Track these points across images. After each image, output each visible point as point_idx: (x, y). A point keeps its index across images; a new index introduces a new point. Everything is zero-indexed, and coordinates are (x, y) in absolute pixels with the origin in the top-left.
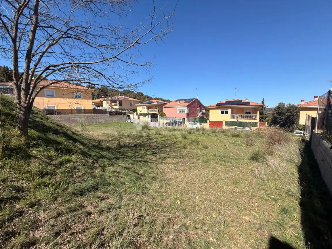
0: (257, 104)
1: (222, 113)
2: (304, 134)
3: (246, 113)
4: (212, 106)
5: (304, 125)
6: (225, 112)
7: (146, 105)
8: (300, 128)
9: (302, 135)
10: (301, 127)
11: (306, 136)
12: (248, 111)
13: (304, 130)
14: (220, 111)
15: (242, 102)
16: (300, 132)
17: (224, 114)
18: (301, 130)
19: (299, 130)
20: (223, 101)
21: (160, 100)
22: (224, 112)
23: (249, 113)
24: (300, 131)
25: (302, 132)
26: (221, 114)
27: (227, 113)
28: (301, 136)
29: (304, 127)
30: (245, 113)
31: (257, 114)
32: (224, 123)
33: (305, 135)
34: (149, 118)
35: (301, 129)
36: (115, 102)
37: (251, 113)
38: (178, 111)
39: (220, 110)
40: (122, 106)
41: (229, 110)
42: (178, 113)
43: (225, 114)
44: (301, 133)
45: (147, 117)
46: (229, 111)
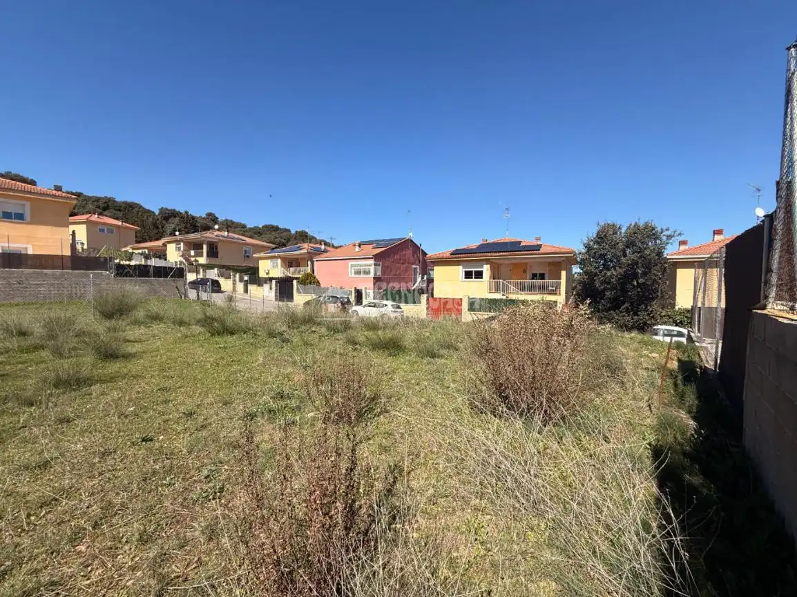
0: (558, 250)
1: (468, 275)
2: (690, 339)
3: (534, 276)
4: (441, 255)
5: (688, 311)
6: (475, 271)
7: (280, 257)
8: (678, 319)
9: (684, 340)
10: (680, 314)
11: (697, 344)
12: (538, 271)
13: (691, 324)
14: (460, 271)
15: (522, 244)
16: (679, 332)
17: (472, 278)
18: (680, 324)
19: (677, 325)
20: (474, 243)
21: (323, 243)
22: (472, 271)
23: (542, 277)
24: (677, 329)
25: (685, 331)
26: (466, 278)
27: (479, 275)
28: (679, 346)
29: (689, 315)
30: (529, 275)
31: (560, 279)
32: (465, 306)
33: (694, 342)
34: (271, 288)
35: (681, 322)
36: (197, 246)
37: (546, 276)
38: (353, 271)
39: (461, 267)
40: (217, 257)
41: (485, 266)
42: (353, 275)
43: (475, 278)
44: (680, 334)
45: (266, 287)
46: (486, 270)
